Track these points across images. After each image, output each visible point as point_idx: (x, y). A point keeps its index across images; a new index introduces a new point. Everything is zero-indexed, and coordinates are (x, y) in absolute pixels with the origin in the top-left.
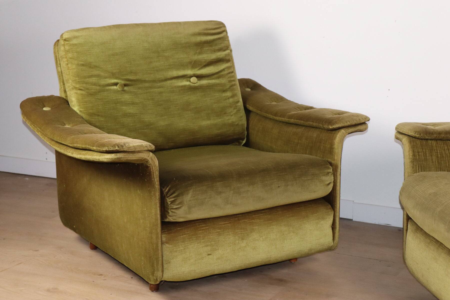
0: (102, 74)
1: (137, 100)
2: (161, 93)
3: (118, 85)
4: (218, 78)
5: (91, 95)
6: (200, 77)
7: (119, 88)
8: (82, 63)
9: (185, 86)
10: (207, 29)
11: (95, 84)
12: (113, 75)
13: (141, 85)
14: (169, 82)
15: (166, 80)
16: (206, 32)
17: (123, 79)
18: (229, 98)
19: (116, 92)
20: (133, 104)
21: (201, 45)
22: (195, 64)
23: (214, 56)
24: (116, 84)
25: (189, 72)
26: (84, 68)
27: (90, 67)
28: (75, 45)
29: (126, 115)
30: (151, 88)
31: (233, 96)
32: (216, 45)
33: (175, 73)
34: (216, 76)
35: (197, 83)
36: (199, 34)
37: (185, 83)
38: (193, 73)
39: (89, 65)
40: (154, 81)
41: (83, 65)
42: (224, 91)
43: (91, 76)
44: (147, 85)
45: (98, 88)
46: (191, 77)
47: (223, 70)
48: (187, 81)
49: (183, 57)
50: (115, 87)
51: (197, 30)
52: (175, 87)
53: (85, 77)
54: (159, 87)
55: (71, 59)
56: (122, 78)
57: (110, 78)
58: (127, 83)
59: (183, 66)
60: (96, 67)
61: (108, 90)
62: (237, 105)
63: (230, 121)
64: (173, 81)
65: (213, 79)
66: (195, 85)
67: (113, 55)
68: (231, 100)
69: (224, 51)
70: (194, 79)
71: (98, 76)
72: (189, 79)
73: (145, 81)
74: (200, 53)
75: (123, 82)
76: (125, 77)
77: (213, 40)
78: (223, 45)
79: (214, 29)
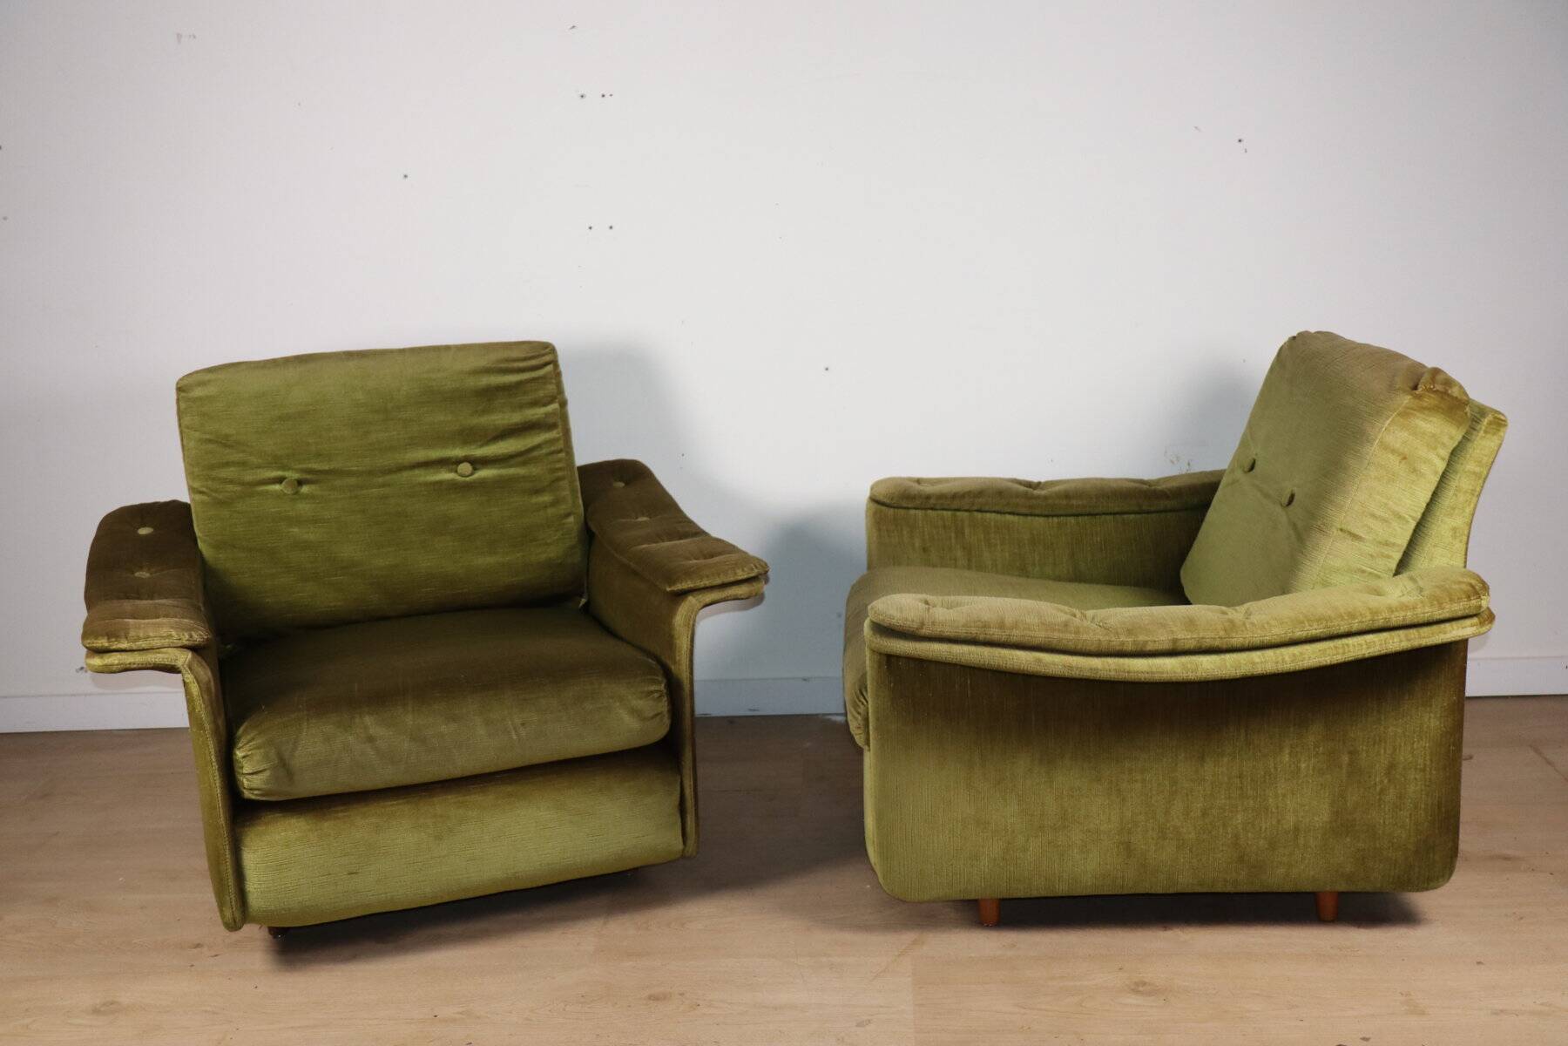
0: (254, 460)
1: (326, 514)
2: (385, 497)
3: (284, 483)
4: (524, 464)
5: (221, 503)
6: (477, 463)
7: (285, 487)
8: (208, 437)
9: (440, 483)
10: (507, 360)
11: (231, 482)
12: (277, 461)
13: (338, 483)
14: (406, 474)
15: (401, 468)
16: (503, 365)
17: (297, 470)
18: (546, 507)
19: (279, 496)
20: (315, 521)
21: (488, 395)
22: (469, 436)
23: (516, 418)
24: (280, 480)
25: (458, 452)
26: (211, 447)
27: (225, 446)
28: (200, 399)
29: (299, 546)
30: (361, 487)
31: (555, 503)
32: (525, 393)
33: (421, 454)
34: (520, 459)
35: (472, 474)
36: (487, 371)
37: (446, 475)
38: (464, 454)
39: (224, 442)
40: (371, 473)
41: (210, 441)
42: (537, 492)
43: (227, 464)
44: (352, 481)
45: (238, 488)
46: (459, 462)
47: (539, 446)
48: (451, 471)
49: (442, 418)
50: (277, 487)
51: (483, 362)
52: (420, 484)
53: (212, 467)
54: (383, 485)
55: (188, 427)
56: (296, 467)
57: (269, 466)
58: (308, 477)
59: (442, 439)
60: (238, 443)
61: (261, 494)
62: (564, 521)
63: (543, 557)
64: (417, 472)
65: (511, 466)
66: (468, 479)
67: (281, 418)
68: (550, 511)
69: (545, 405)
70: (465, 468)
71: (243, 464)
72: (454, 466)
73: (350, 474)
74: (485, 412)
75: (296, 476)
76: (304, 466)
77: (519, 384)
78: (541, 393)
79: (525, 359)
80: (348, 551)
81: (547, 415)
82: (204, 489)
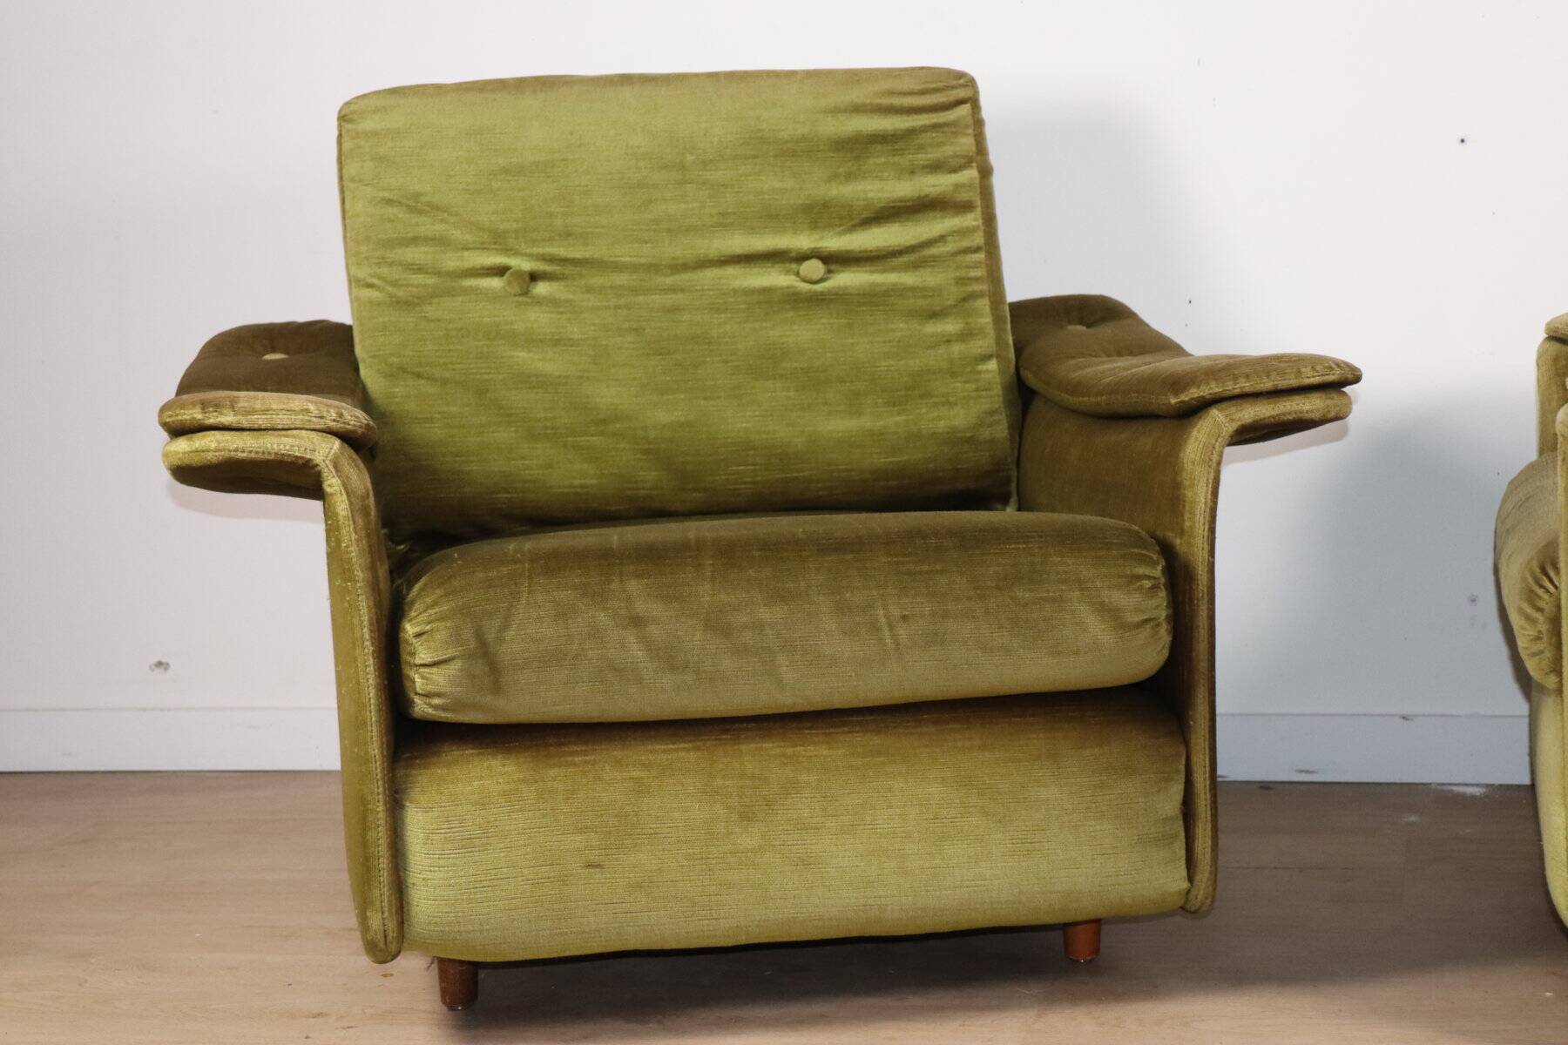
0: (457, 235)
1: (574, 331)
2: (673, 310)
3: (507, 275)
4: (915, 266)
6: (834, 261)
7: (509, 283)
8: (386, 194)
9: (767, 291)
10: (891, 93)
11: (420, 269)
12: (497, 240)
13: (597, 281)
14: (711, 274)
15: (703, 264)
16: (886, 101)
17: (530, 256)
18: (948, 341)
19: (494, 297)
20: (558, 342)
21: (856, 148)
22: (819, 214)
23: (905, 189)
24: (500, 271)
25: (803, 241)
26: (392, 211)
27: (413, 210)
28: (376, 134)
29: (528, 380)
30: (635, 291)
31: (965, 336)
32: (921, 148)
33: (740, 243)
34: (905, 259)
35: (822, 280)
36: (857, 109)
37: (777, 278)
38: (812, 246)
39: (416, 205)
40: (653, 268)
41: (389, 202)
42: (934, 315)
43: (414, 241)
44: (622, 279)
45: (431, 281)
46: (802, 258)
47: (941, 239)
48: (788, 272)
49: (776, 184)
50: (495, 283)
51: (849, 96)
52: (735, 291)
53: (390, 244)
54: (673, 290)
55: (353, 180)
56: (528, 251)
57: (482, 247)
58: (548, 268)
59: (774, 218)
60: (435, 208)
61: (475, 291)
62: (980, 368)
63: (942, 426)
64: (730, 271)
65: (894, 269)
66: (818, 287)
67: (506, 171)
68: (957, 349)
69: (954, 170)
70: (814, 268)
71: (443, 242)
72: (794, 266)
73: (617, 267)
74: (849, 177)
75: (526, 265)
76: (540, 250)
77: (911, 133)
78: (948, 150)
79: (923, 92)
80: (607, 396)
81: (957, 186)
82: (375, 281)
